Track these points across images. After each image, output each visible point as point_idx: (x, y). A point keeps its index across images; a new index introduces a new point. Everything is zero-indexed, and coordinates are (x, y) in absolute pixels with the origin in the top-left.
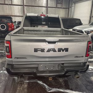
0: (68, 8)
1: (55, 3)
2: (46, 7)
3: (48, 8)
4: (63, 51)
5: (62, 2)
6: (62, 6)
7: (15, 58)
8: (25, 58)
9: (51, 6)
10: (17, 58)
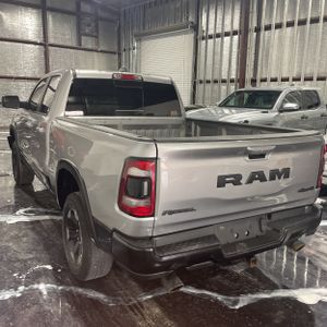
0: (118, 53)
1: (75, 32)
2: (40, 44)
3: (50, 48)
4: (279, 178)
5: (97, 31)
6: (97, 44)
7: (164, 214)
8: (192, 210)
9: (61, 43)
10: (171, 213)
